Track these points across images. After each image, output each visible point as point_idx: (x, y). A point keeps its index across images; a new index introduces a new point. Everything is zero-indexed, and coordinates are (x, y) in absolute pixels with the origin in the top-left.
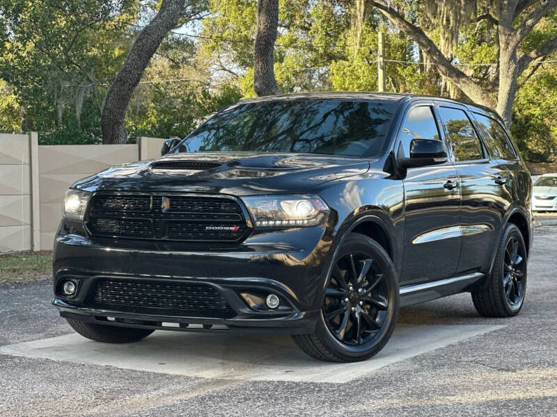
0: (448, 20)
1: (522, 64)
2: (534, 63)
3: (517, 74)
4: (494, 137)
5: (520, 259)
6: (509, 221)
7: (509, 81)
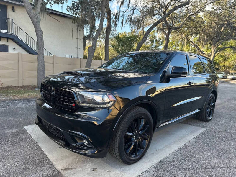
0: (203, 44)
1: (216, 52)
2: (218, 53)
3: (215, 54)
4: (208, 66)
5: (213, 104)
6: (211, 93)
7: (213, 55)
